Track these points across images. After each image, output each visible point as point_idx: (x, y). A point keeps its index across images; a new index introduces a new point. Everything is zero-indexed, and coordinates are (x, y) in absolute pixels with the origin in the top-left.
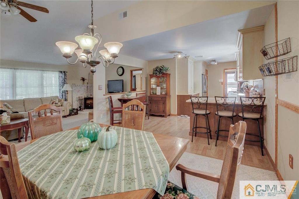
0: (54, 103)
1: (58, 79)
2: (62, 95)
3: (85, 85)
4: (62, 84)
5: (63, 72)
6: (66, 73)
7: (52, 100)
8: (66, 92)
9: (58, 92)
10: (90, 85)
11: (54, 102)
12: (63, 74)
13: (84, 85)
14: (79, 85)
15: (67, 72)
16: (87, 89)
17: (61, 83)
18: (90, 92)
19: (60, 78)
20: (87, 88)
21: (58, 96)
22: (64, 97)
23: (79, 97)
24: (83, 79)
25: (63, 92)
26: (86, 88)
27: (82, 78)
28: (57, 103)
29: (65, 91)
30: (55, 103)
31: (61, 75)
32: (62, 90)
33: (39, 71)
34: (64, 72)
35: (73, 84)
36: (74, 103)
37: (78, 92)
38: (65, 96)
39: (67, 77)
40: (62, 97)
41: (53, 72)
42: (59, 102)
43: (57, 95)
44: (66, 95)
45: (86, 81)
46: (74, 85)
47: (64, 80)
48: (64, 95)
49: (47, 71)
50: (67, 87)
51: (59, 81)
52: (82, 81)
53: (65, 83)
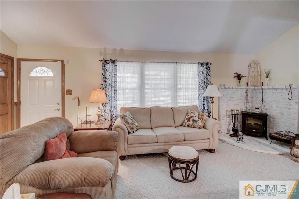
0: (191, 119)
1: (197, 75)
2: (204, 104)
3: (244, 87)
4: (202, 85)
5: (205, 64)
6: (209, 65)
7: (187, 113)
8: (210, 100)
9: (197, 99)
10: (253, 88)
11: (191, 117)
12: (205, 66)
13: (241, 87)
14: (231, 87)
15: (211, 64)
16: (247, 95)
17: (202, 83)
18: (251, 102)
19: (200, 76)
20: (247, 92)
21: (198, 105)
22: (206, 108)
23: (232, 110)
24: (239, 77)
25: (205, 100)
26: (245, 94)
27: (237, 74)
28: (197, 121)
29: (207, 97)
30: (194, 121)
31: (202, 69)
32: (203, 96)
33: (171, 64)
34: (207, 64)
35: (220, 85)
36: (223, 120)
37: (230, 100)
38: (208, 106)
39: (212, 73)
40: (203, 106)
41: (190, 64)
42: (199, 118)
43: (195, 105)
44: (211, 105)
45: (244, 80)
46: (223, 87)
47: (207, 79)
48: (206, 104)
49: (181, 63)
50: (212, 91)
51: (199, 79)
52: (236, 80)
53: (207, 84)
